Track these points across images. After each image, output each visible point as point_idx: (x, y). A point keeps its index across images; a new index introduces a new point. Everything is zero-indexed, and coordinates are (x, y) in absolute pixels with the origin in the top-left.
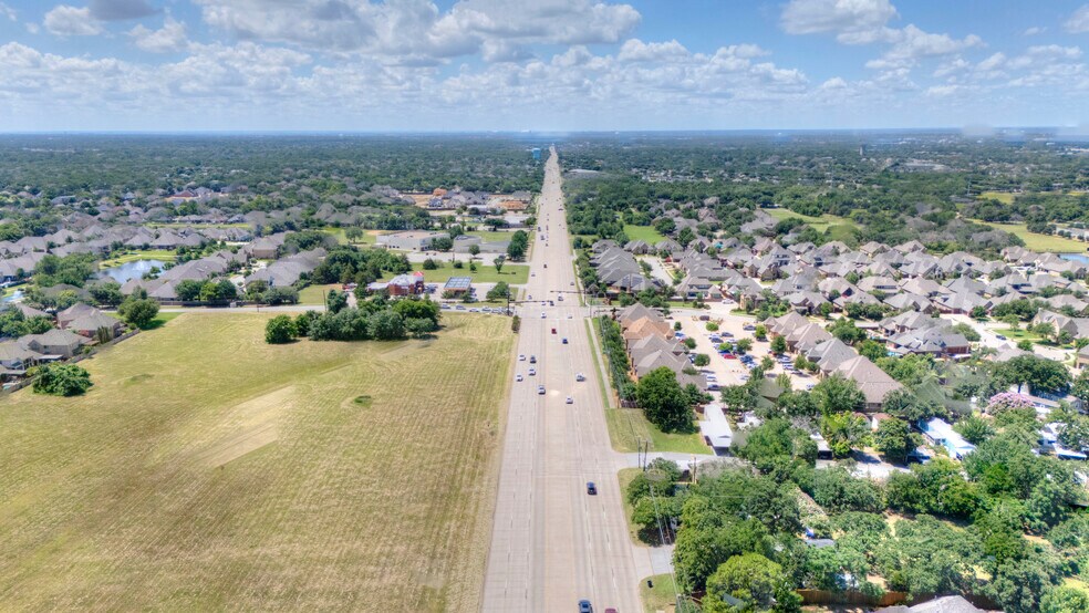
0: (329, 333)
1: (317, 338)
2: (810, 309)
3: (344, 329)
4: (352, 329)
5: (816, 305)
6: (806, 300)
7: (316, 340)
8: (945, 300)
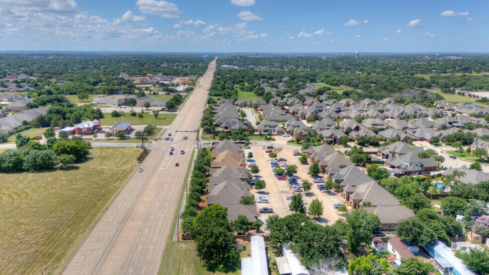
2: (335, 140)
5: (338, 137)
6: (333, 135)
8: (414, 132)
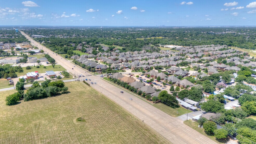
0: (32, 98)
1: (28, 100)
2: (148, 69)
3: (39, 95)
4: (42, 95)
5: (149, 68)
6: (147, 67)
7: (28, 101)
8: (169, 63)
